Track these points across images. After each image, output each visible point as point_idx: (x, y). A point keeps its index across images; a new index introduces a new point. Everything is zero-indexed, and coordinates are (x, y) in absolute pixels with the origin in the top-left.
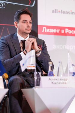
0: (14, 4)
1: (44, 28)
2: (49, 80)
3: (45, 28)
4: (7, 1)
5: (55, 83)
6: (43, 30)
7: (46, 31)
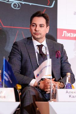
0: (31, 4)
1: (64, 32)
2: (66, 92)
3: (66, 32)
4: (23, 1)
5: (73, 97)
6: (63, 34)
7: (66, 36)
